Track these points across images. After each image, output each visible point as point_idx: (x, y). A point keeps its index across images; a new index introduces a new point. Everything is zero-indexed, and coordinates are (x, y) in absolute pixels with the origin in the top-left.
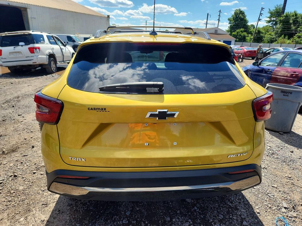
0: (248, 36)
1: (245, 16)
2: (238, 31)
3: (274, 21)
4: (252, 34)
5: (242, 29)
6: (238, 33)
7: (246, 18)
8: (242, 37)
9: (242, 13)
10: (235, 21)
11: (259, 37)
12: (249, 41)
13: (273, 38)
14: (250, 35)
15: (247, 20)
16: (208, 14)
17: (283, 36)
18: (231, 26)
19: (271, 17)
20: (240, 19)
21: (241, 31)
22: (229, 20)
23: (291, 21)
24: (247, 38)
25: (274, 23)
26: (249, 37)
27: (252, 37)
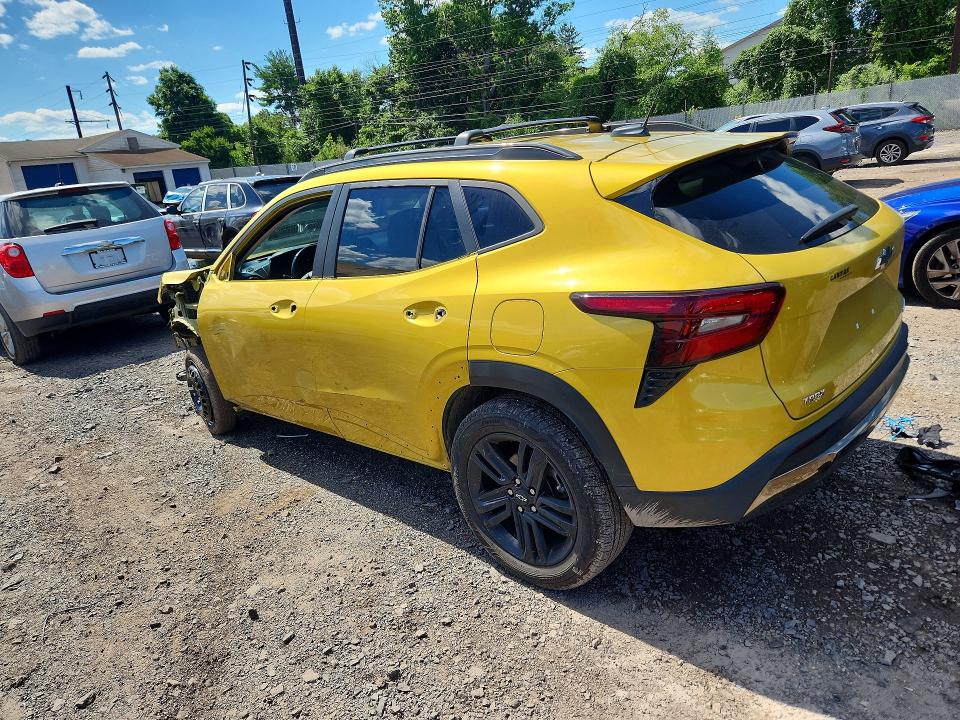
0: (234, 149)
1: (198, 90)
2: (195, 134)
3: (279, 98)
4: (242, 140)
5: (207, 129)
6: (198, 140)
7: (206, 93)
8: (216, 152)
9: (183, 79)
10: (174, 107)
11: (267, 148)
12: (242, 160)
13: (307, 146)
14: (238, 145)
15: (210, 99)
16: (68, 88)
17: (330, 137)
18: (166, 121)
19: (269, 87)
20: (188, 98)
21: (208, 136)
22: (152, 104)
23: (336, 97)
24: (233, 153)
25: (283, 103)
26: (239, 151)
27: (248, 149)
